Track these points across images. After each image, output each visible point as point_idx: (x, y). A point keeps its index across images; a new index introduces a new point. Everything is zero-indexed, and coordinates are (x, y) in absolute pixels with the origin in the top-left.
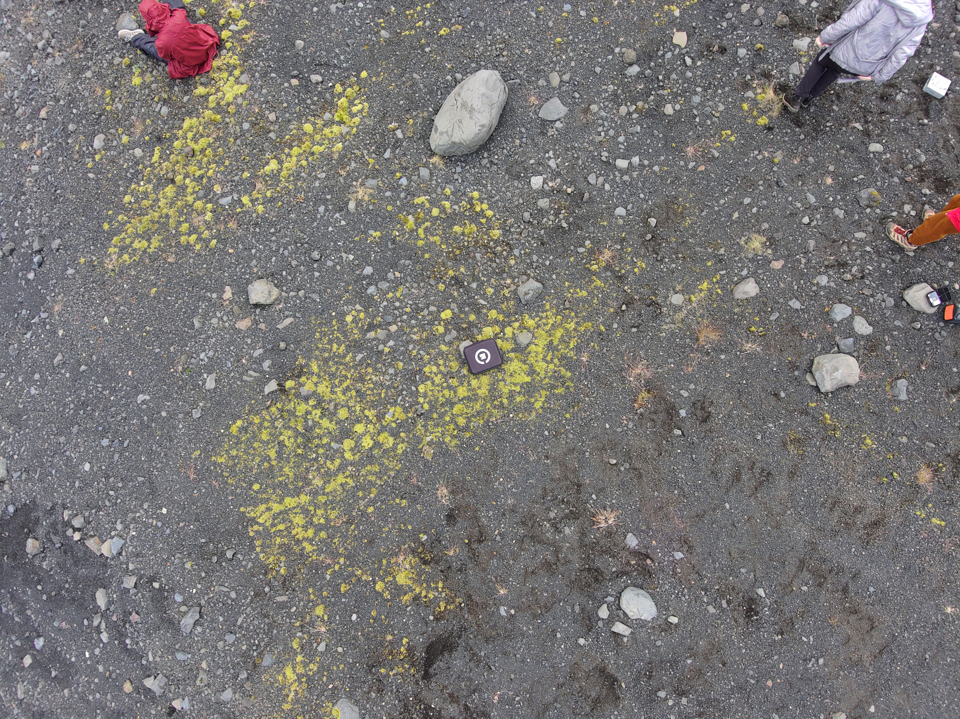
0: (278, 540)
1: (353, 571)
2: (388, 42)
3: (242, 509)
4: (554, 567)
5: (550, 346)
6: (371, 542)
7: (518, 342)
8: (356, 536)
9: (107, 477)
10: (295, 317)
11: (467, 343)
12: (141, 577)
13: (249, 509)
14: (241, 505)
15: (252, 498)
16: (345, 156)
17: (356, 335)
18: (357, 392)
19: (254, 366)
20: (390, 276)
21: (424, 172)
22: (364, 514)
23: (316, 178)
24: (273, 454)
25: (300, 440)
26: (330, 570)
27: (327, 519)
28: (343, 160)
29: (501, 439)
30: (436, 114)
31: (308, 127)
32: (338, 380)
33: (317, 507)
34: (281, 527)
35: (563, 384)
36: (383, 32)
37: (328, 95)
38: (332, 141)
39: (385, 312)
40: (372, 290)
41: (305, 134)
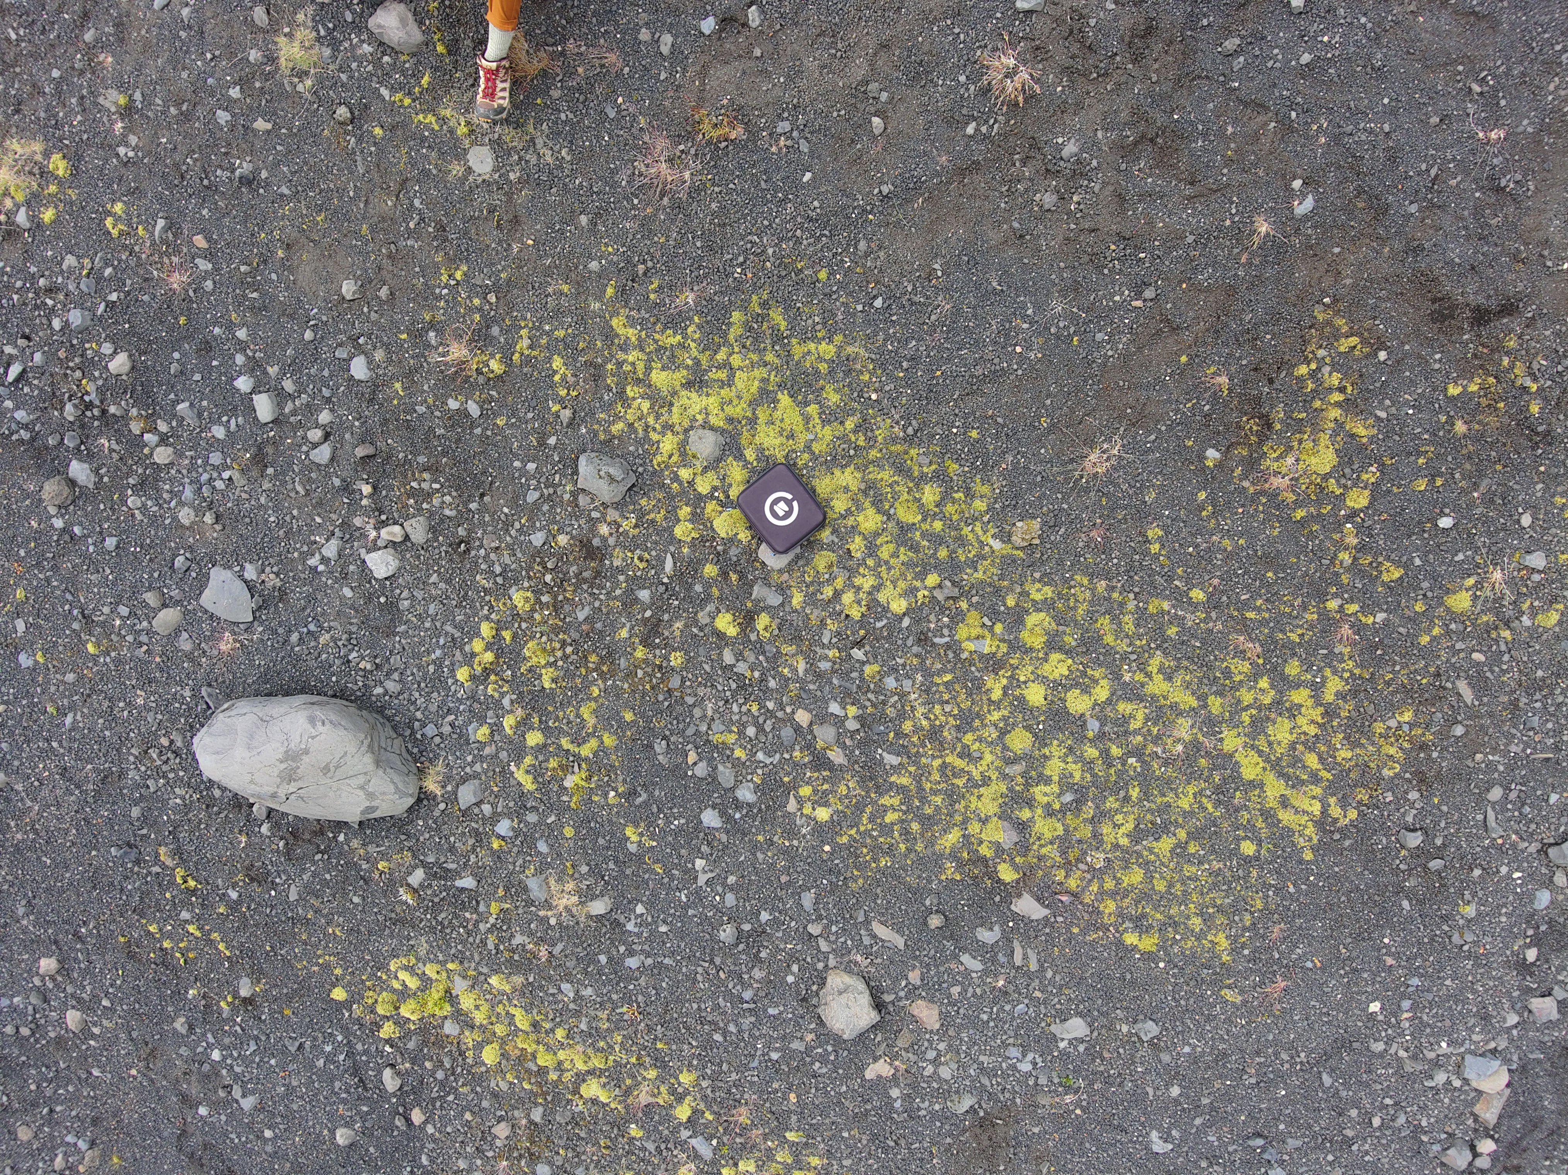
0: (1344, 754)
1: (1348, 570)
2: (257, 973)
3: (1308, 856)
5: (697, 383)
6: (1268, 562)
7: (718, 453)
8: (1268, 600)
10: (867, 922)
11: (765, 553)
13: (1301, 842)
14: (1301, 861)
15: (1275, 846)
16: (510, 961)
17: (849, 786)
18: (963, 732)
19: (1002, 958)
20: (701, 770)
21: (467, 795)
22: (1213, 604)
23: (578, 997)
24: (1165, 845)
25: (1111, 803)
26: (1363, 619)
27: (1256, 675)
28: (519, 962)
29: (931, 396)
30: (346, 823)
31: (490, 1056)
32: (955, 781)
33: (1238, 707)
35: (761, 320)
36: (244, 993)
37: (411, 1045)
38: (495, 999)
39: (778, 746)
40: (746, 794)
41: (504, 1055)
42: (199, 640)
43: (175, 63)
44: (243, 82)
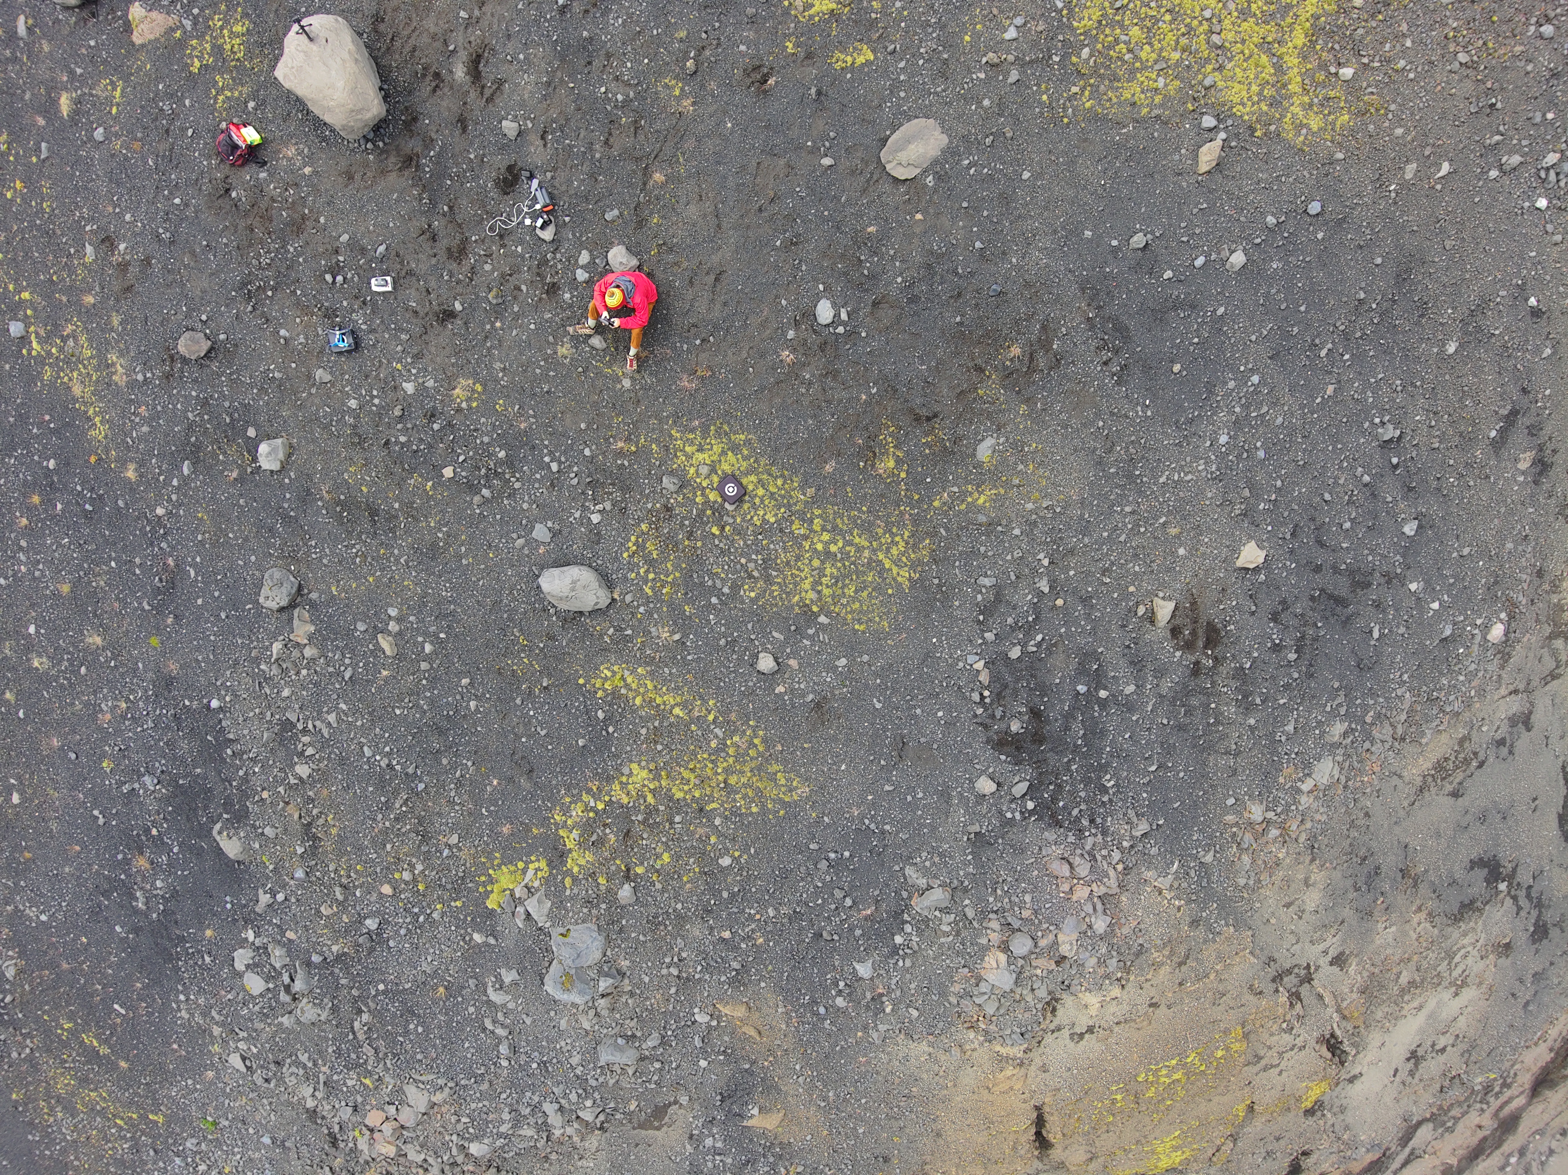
1: (904, 497)
2: (550, 675)
4: (833, 372)
5: (700, 450)
6: (882, 496)
8: (884, 508)
9: (938, 694)
11: (727, 505)
12: (983, 631)
15: (898, 589)
16: (645, 661)
17: (760, 584)
18: (797, 561)
20: (710, 583)
21: (628, 598)
22: (869, 511)
23: (670, 674)
24: (865, 594)
25: (847, 582)
27: (885, 533)
28: (649, 661)
29: (776, 450)
30: (586, 611)
31: (638, 701)
32: (796, 578)
33: (881, 544)
34: (904, 559)
35: (720, 428)
36: (545, 684)
37: (609, 699)
38: (640, 677)
39: (736, 572)
40: (726, 590)
41: (644, 701)
42: (530, 550)
43: (521, 354)
44: (546, 360)
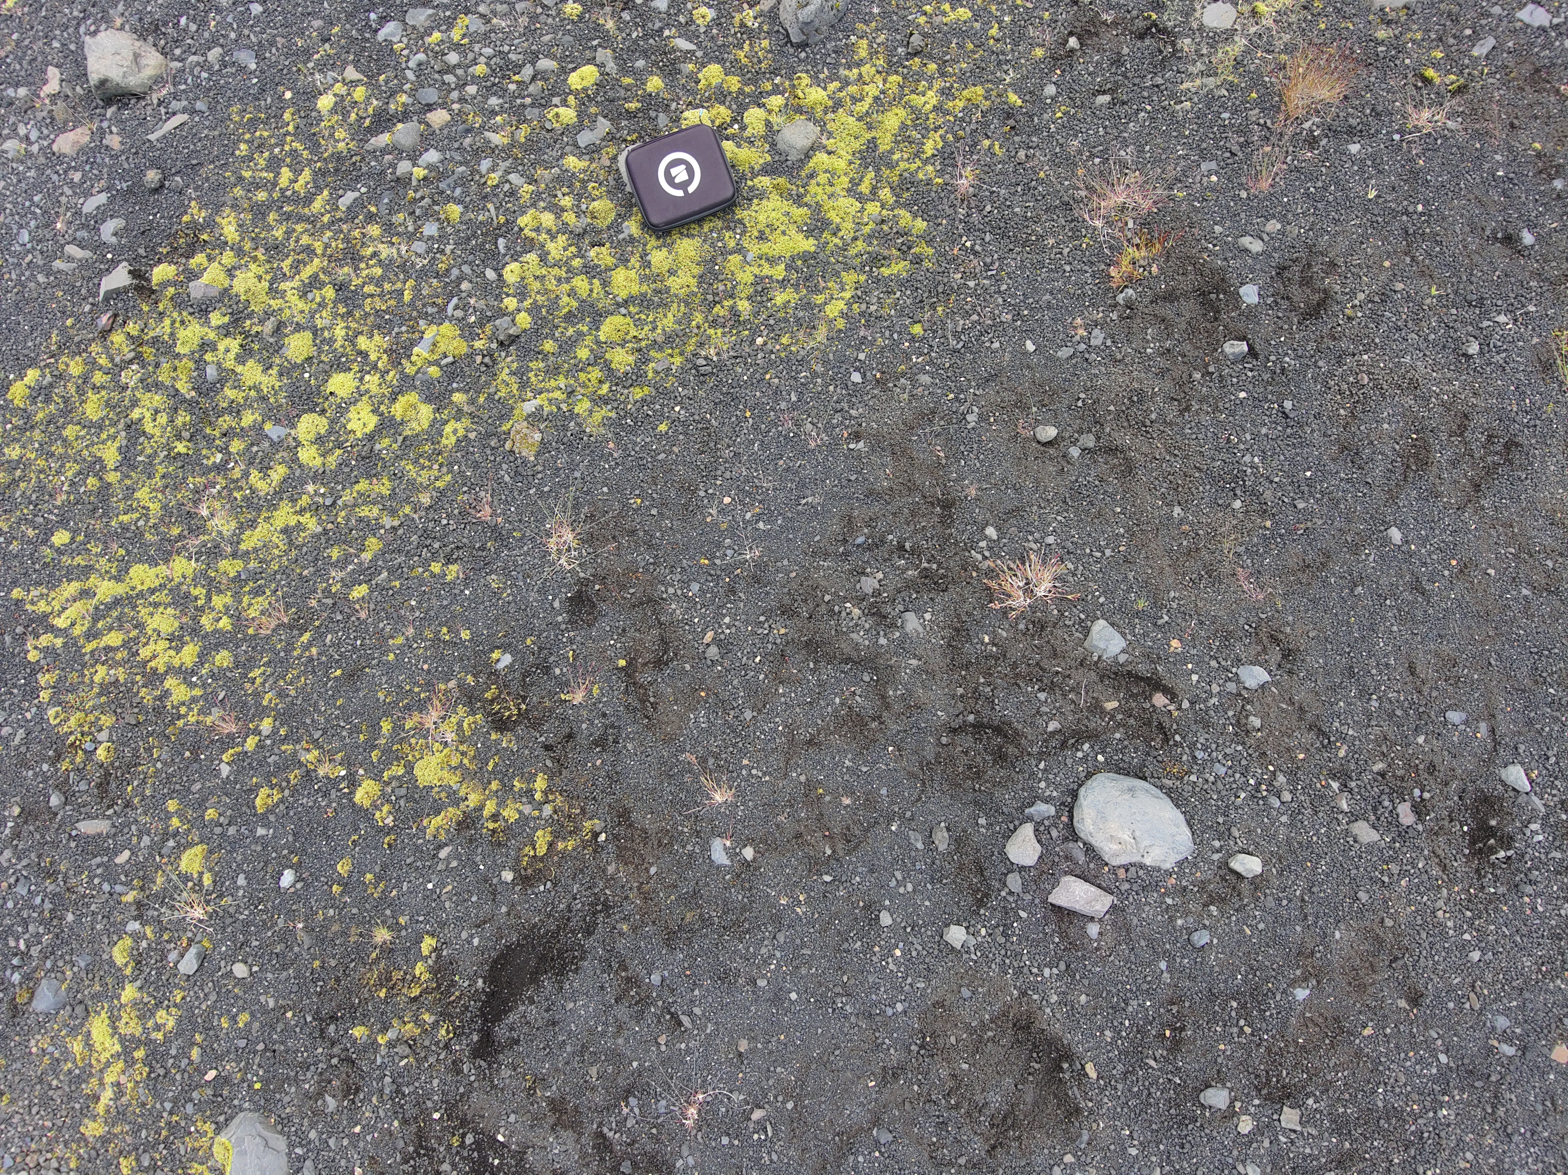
0: (101, 673)
1: (295, 753)
3: (17, 593)
4: (874, 725)
5: (869, 156)
6: (353, 676)
7: (780, 146)
8: (311, 659)
10: (192, 111)
13: (35, 593)
14: (15, 584)
15: (46, 565)
17: (341, 140)
18: (340, 287)
19: (81, 235)
22: (340, 602)
24: (109, 453)
25: (181, 416)
26: (232, 752)
27: (238, 618)
29: (729, 400)
32: (290, 259)
33: (213, 587)
35: (905, 250)
39: (420, 82)
40: (389, 31)
